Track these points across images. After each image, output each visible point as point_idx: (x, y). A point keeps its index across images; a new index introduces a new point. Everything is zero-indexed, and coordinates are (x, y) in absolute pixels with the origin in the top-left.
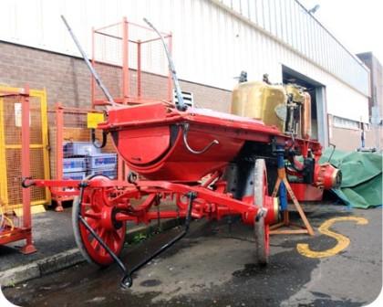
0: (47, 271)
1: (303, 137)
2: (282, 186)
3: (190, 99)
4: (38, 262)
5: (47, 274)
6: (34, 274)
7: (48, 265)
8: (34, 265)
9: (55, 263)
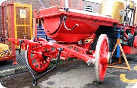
0: (18, 72)
1: (133, 25)
2: (118, 47)
3: (92, 9)
4: (15, 68)
5: (18, 73)
6: (13, 73)
7: (19, 70)
8: (13, 69)
9: (21, 70)
